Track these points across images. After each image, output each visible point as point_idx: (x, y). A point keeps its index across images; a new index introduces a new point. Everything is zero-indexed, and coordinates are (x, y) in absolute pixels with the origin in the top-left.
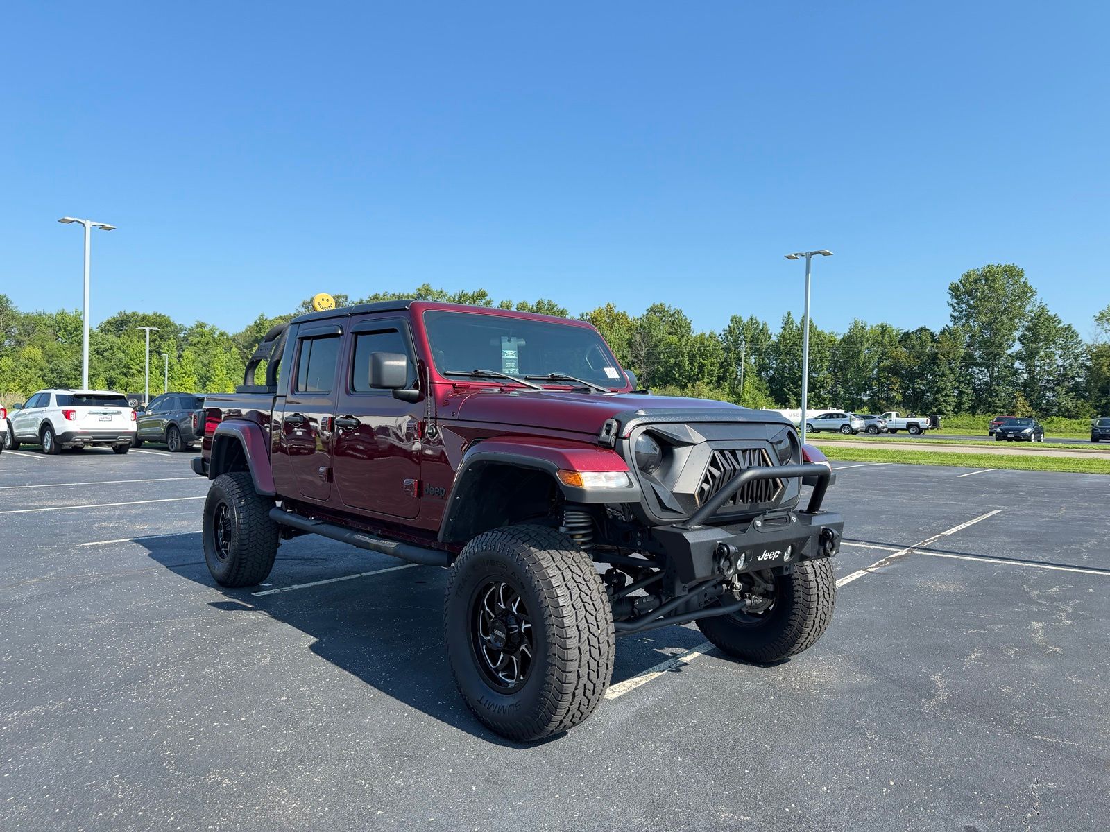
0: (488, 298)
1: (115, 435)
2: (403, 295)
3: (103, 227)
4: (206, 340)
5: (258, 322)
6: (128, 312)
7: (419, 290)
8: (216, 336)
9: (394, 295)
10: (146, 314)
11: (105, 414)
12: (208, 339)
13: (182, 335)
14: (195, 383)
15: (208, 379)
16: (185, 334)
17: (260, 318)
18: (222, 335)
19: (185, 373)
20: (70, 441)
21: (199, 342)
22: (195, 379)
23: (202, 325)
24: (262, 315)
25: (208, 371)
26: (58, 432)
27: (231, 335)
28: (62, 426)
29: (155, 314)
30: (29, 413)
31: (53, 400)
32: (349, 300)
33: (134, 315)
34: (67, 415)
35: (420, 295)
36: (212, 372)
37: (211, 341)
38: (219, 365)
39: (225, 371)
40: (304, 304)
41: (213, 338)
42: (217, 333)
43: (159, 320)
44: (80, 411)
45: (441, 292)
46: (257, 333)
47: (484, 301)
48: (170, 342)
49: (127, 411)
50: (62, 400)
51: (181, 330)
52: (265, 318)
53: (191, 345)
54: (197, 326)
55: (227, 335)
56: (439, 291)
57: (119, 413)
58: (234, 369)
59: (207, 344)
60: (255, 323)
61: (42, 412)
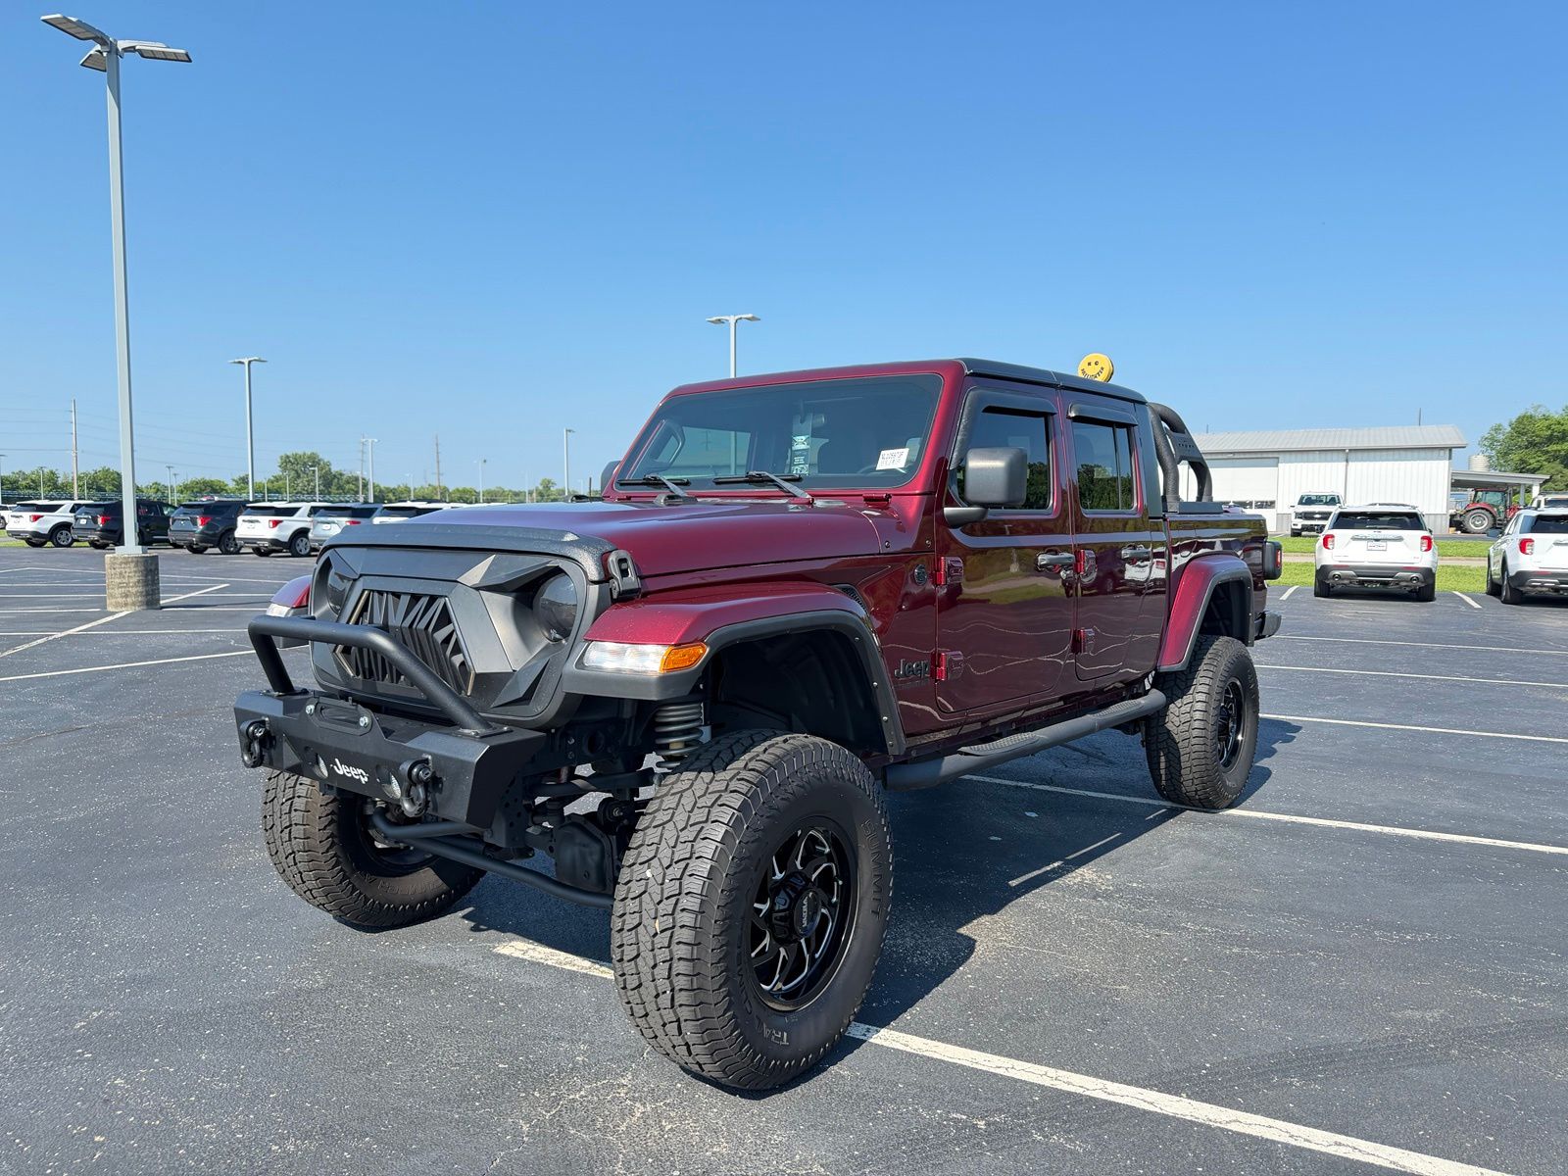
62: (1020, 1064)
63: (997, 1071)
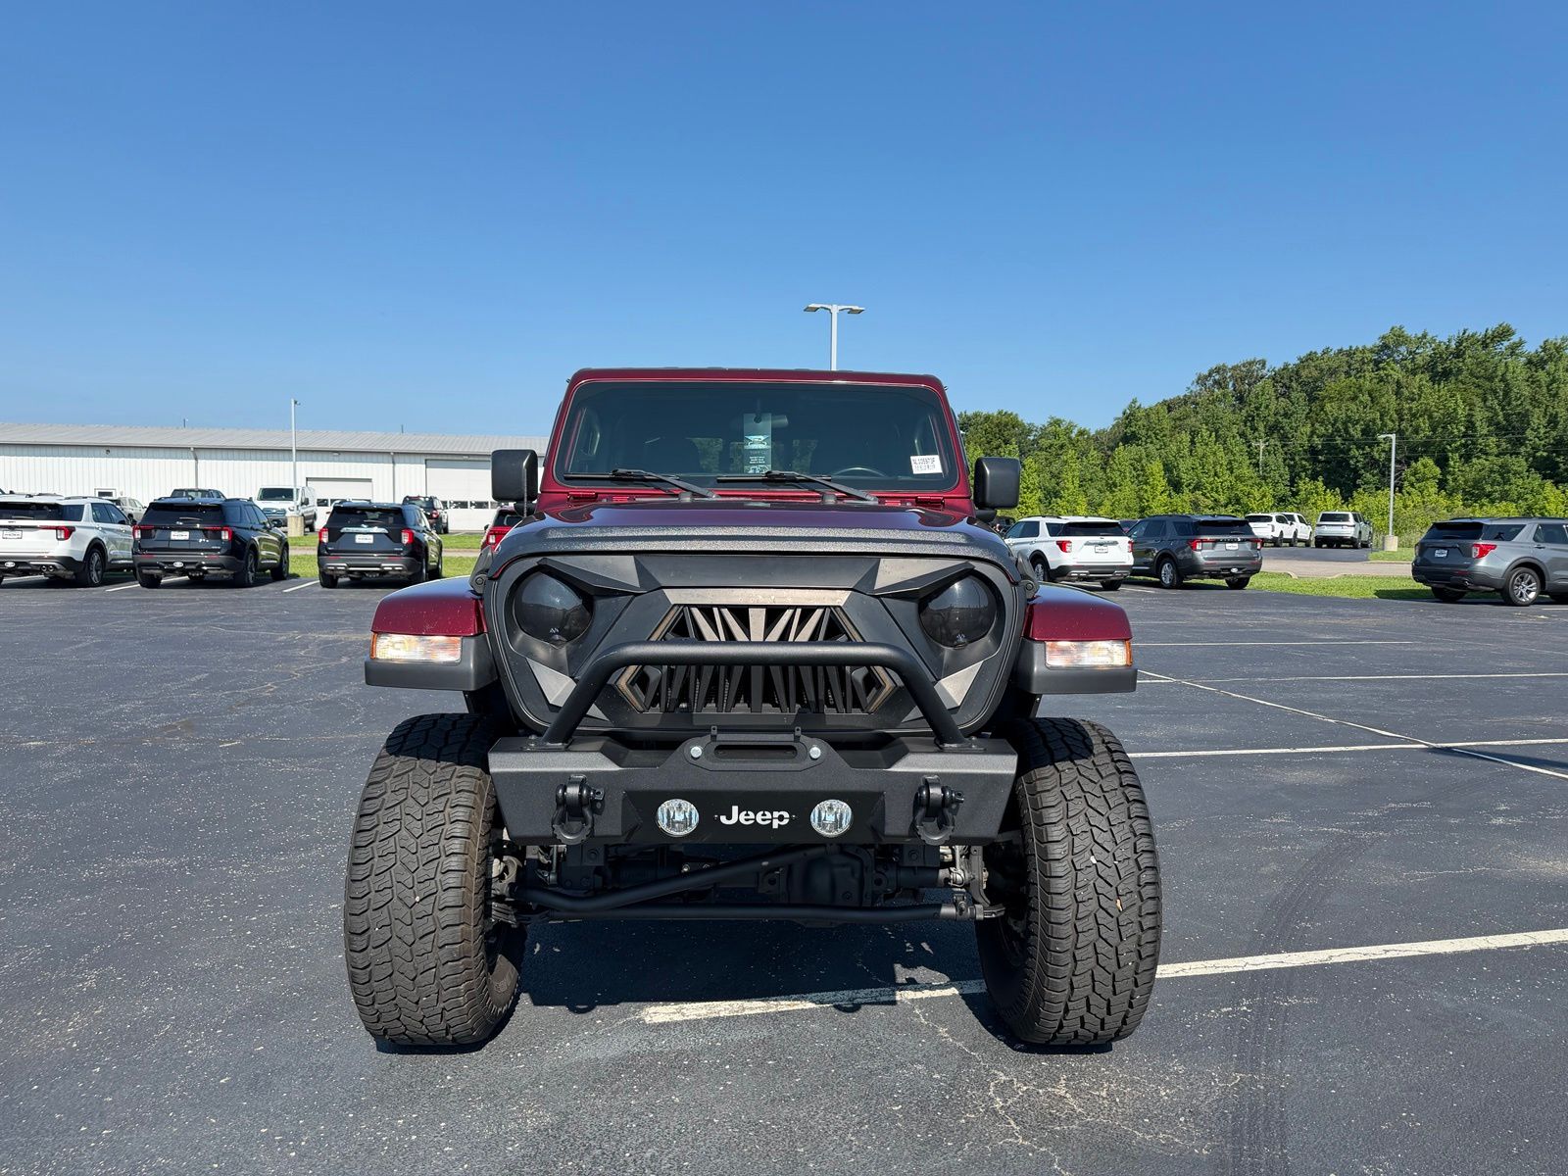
0: (1515, 339)
1: (1111, 569)
2: (1357, 349)
3: (852, 311)
4: (1060, 443)
5: (1128, 411)
6: (970, 413)
7: (1384, 338)
8: (1073, 435)
9: (1340, 351)
10: (990, 413)
11: (1101, 544)
12: (1063, 440)
13: (1032, 438)
14: (1040, 500)
15: (1057, 495)
16: (1035, 435)
17: (1130, 406)
18: (1081, 433)
19: (1028, 488)
20: (1065, 575)
21: (1051, 445)
22: (1040, 494)
23: (1057, 422)
24: (1134, 402)
25: (1058, 484)
26: (1053, 566)
27: (1092, 433)
28: (1056, 559)
29: (1000, 413)
30: (1014, 544)
31: (1043, 529)
32: (1268, 366)
33: (976, 415)
34: (1062, 546)
35: (1385, 346)
36: (1062, 484)
37: (1067, 442)
38: (1070, 474)
39: (1077, 482)
40: (1199, 379)
41: (1070, 438)
42: (1076, 431)
43: (1004, 419)
44: (1077, 541)
45: (1424, 336)
46: (1126, 428)
47: (1506, 343)
48: (1011, 448)
49: (1124, 541)
50: (1054, 530)
51: (1030, 431)
52: (1138, 404)
53: (1041, 449)
54: (1051, 424)
55: (1088, 434)
56: (1420, 335)
57: (1115, 543)
58: (1091, 480)
59: (1062, 447)
60: (1124, 414)
61: (1031, 543)
62: (1186, 965)
63: (1178, 975)
